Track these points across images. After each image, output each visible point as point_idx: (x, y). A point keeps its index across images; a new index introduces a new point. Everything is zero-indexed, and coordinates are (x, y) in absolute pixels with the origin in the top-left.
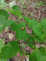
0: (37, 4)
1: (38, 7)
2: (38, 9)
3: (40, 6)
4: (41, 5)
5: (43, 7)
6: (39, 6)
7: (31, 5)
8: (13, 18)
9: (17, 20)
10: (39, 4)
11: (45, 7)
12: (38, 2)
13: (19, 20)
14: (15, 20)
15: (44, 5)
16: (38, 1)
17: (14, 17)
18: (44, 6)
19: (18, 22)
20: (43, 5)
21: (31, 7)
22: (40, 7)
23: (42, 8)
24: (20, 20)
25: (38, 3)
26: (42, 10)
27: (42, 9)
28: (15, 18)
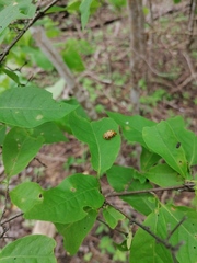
0: (143, 100)
1: (148, 109)
2: (148, 113)
3: (155, 104)
4: (158, 102)
5: (168, 107)
6: (151, 105)
7: (123, 104)
8: (53, 151)
9: (69, 158)
10: (154, 99)
11: (175, 107)
12: (145, 93)
13: (80, 157)
14: (64, 159)
15: (169, 100)
16: (148, 90)
17: (59, 148)
18: (172, 103)
19: (75, 164)
20: (165, 102)
21: (124, 109)
22: (158, 108)
23: (166, 111)
24: (83, 157)
25: (149, 94)
27: (164, 113)
28: (64, 150)
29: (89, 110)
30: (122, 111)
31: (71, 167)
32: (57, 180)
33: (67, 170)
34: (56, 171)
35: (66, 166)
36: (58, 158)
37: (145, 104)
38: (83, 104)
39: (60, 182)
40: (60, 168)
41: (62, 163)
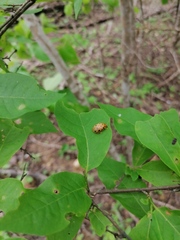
0: (132, 92)
1: (137, 101)
2: (137, 105)
3: (143, 97)
4: (147, 95)
5: (156, 99)
6: (140, 97)
7: (115, 96)
8: (49, 138)
9: (64, 146)
10: (143, 92)
11: (162, 99)
12: (135, 86)
13: (73, 145)
14: (59, 146)
15: (157, 92)
16: (138, 83)
17: (54, 136)
18: (159, 96)
19: (69, 151)
20: (153, 94)
21: (115, 100)
22: (147, 100)
23: (154, 103)
24: (76, 145)
25: (138, 88)
26: (152, 108)
27: (152, 105)
28: (59, 138)
29: (83, 100)
30: (113, 103)
31: (66, 154)
32: (52, 165)
33: (62, 157)
34: (52, 157)
35: (61, 152)
36: (53, 145)
37: (135, 97)
38: (77, 95)
39: (55, 167)
40: (55, 154)
41: (57, 150)
